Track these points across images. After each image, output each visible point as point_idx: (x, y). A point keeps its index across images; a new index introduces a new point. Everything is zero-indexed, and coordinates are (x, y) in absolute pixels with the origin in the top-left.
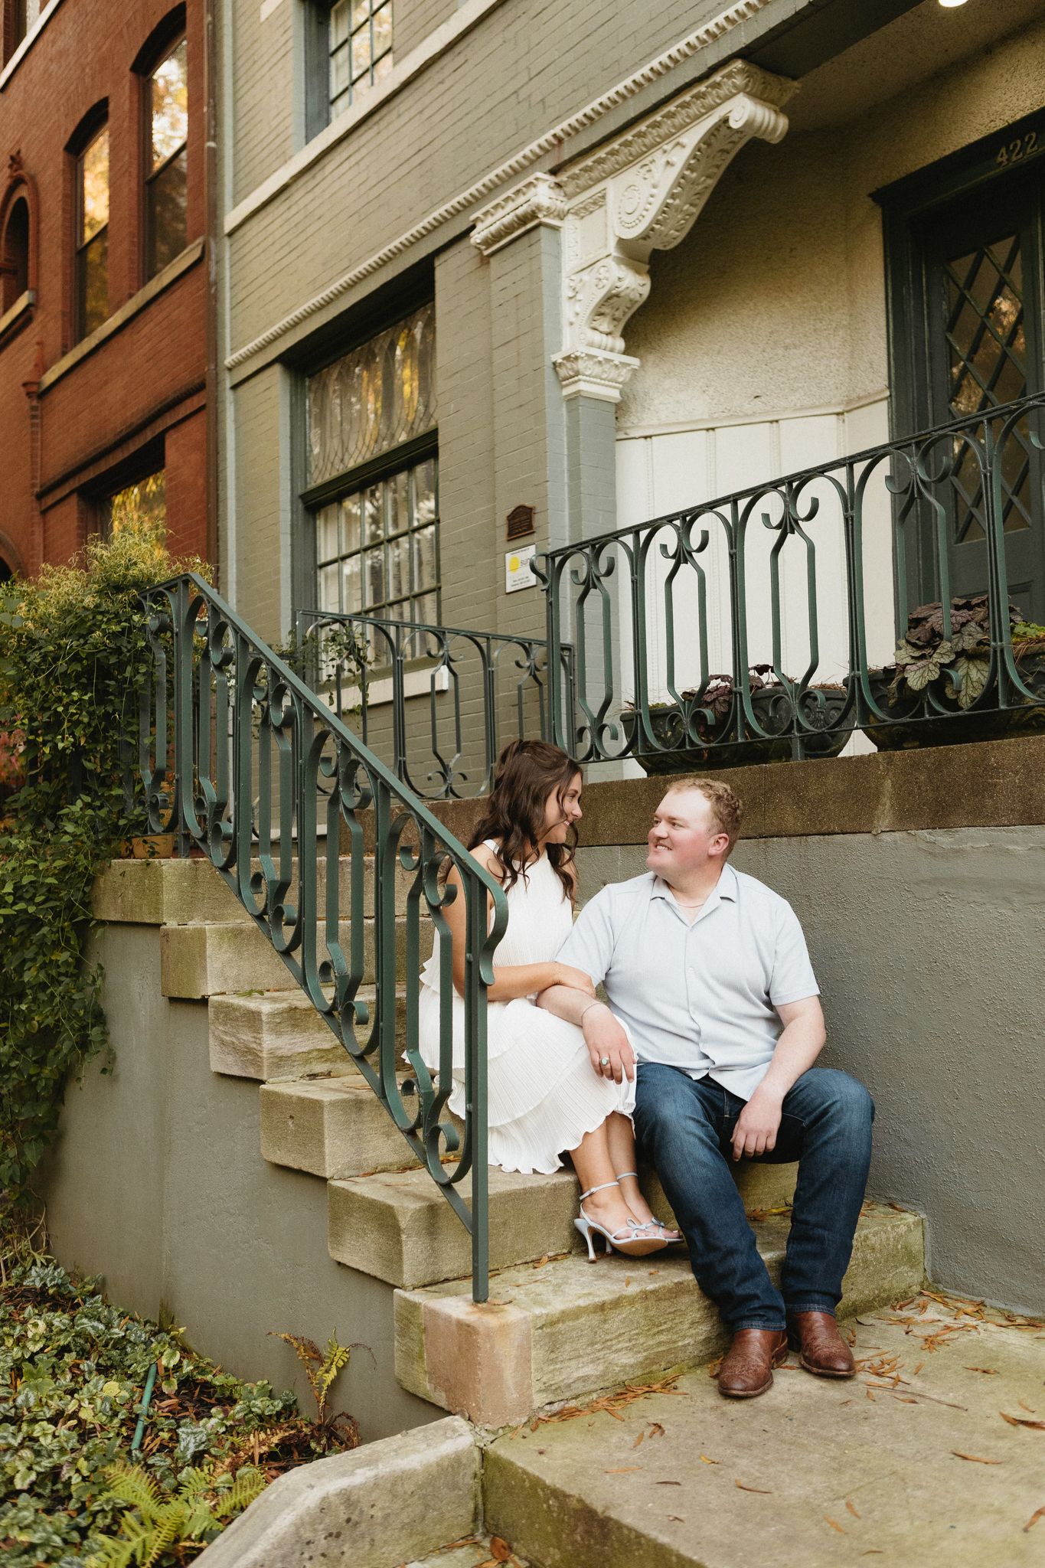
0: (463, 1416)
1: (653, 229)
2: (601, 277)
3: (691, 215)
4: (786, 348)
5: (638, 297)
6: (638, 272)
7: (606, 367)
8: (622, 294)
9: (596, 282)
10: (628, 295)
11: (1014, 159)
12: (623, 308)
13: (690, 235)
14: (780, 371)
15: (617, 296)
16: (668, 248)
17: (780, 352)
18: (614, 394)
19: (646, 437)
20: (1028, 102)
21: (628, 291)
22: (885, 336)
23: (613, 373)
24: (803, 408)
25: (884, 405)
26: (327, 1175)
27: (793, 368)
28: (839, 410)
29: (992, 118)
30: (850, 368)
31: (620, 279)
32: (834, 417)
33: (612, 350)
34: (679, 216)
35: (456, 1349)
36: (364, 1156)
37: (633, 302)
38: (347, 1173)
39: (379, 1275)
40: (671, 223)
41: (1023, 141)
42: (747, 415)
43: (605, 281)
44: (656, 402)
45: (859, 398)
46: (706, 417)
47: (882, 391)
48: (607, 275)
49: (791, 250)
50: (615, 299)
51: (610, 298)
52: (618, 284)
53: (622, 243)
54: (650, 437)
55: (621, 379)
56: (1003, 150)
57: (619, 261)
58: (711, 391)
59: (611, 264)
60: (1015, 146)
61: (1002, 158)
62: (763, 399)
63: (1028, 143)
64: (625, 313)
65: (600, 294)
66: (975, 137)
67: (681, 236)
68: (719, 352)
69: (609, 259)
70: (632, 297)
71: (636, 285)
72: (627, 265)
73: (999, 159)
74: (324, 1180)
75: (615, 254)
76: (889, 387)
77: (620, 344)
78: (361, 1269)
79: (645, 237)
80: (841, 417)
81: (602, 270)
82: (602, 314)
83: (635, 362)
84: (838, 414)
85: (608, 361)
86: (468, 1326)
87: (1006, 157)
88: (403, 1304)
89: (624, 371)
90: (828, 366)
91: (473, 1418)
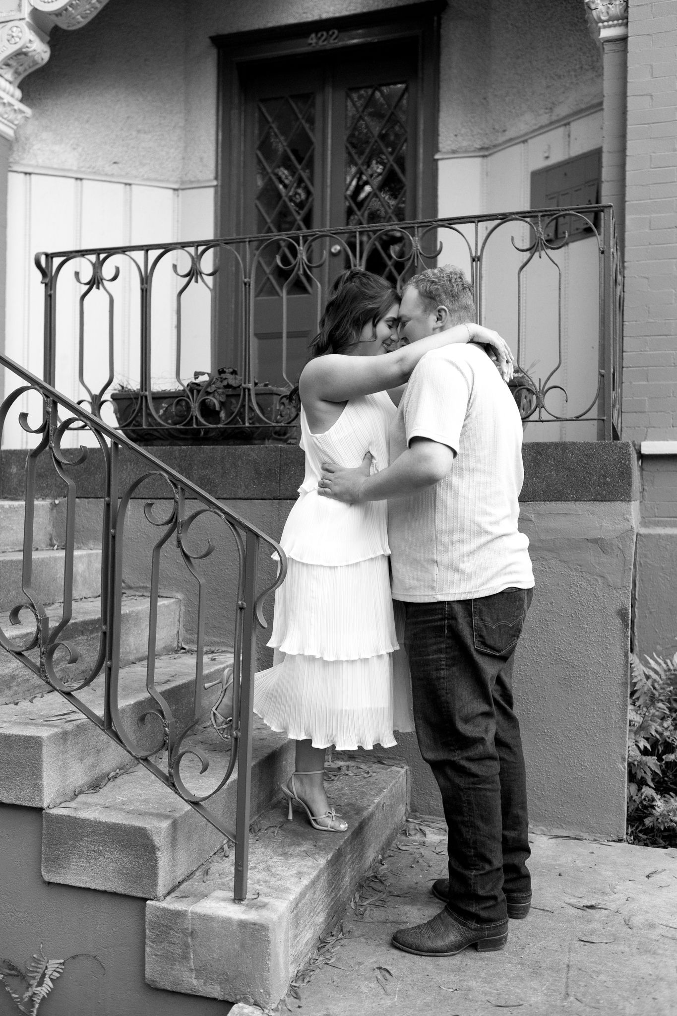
0: (246, 1001)
1: (66, 10)
2: (14, 34)
3: (96, 8)
4: (139, 131)
5: (40, 61)
6: (42, 40)
7: (8, 109)
8: (30, 54)
9: (9, 37)
10: (33, 56)
11: (321, 43)
12: (26, 65)
13: (90, 23)
14: (133, 147)
15: (26, 54)
16: (70, 29)
17: (134, 133)
18: (10, 132)
19: (26, 173)
20: (332, 8)
21: (34, 53)
22: (214, 142)
23: (12, 116)
24: (148, 179)
25: (211, 191)
26: (45, 805)
27: (143, 148)
28: (176, 186)
29: (306, 11)
30: (184, 158)
31: (30, 41)
32: (171, 192)
33: (12, 96)
34: (88, 7)
35: (236, 946)
36: (67, 782)
37: (35, 63)
38: (58, 801)
39: (120, 890)
40: (80, 10)
41: (328, 33)
42: (106, 175)
43: (17, 40)
44: (35, 147)
45: (191, 182)
46: (75, 168)
47: (210, 181)
48: (20, 35)
49: (146, 60)
50: (23, 56)
51: (20, 54)
52: (29, 45)
53: (36, 14)
54: (30, 174)
55: (16, 122)
56: (313, 35)
57: (30, 27)
58: (80, 149)
59: (23, 24)
60: (322, 35)
61: (312, 39)
62: (120, 165)
63: (331, 36)
64: (25, 70)
65: (12, 49)
66: (292, 21)
67: (84, 22)
68: (87, 121)
69: (23, 23)
70: (36, 57)
71: (40, 51)
72: (35, 32)
73: (310, 41)
74: (40, 810)
75: (28, 19)
76: (216, 178)
77: (18, 94)
78: (93, 887)
79: (58, 14)
80: (176, 192)
81: (15, 29)
82: (8, 65)
83: (28, 111)
84: (175, 190)
85: (10, 105)
86: (254, 924)
87: (314, 41)
88: (160, 913)
89: (20, 116)
90: (167, 153)
91: (261, 1002)
